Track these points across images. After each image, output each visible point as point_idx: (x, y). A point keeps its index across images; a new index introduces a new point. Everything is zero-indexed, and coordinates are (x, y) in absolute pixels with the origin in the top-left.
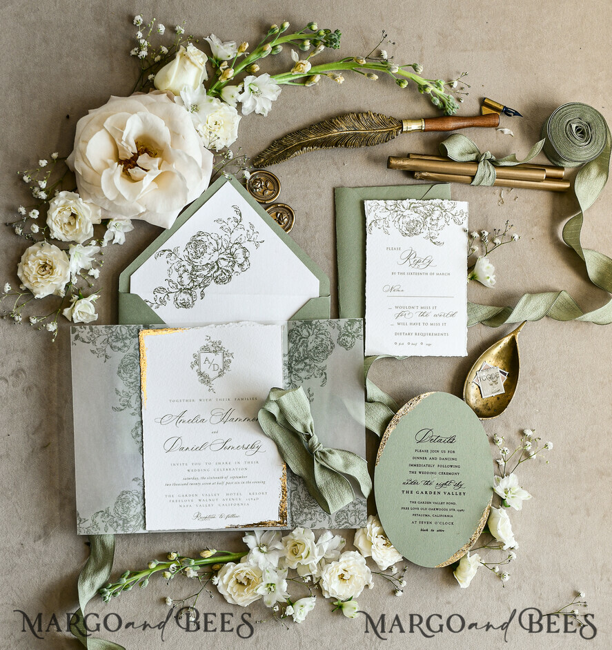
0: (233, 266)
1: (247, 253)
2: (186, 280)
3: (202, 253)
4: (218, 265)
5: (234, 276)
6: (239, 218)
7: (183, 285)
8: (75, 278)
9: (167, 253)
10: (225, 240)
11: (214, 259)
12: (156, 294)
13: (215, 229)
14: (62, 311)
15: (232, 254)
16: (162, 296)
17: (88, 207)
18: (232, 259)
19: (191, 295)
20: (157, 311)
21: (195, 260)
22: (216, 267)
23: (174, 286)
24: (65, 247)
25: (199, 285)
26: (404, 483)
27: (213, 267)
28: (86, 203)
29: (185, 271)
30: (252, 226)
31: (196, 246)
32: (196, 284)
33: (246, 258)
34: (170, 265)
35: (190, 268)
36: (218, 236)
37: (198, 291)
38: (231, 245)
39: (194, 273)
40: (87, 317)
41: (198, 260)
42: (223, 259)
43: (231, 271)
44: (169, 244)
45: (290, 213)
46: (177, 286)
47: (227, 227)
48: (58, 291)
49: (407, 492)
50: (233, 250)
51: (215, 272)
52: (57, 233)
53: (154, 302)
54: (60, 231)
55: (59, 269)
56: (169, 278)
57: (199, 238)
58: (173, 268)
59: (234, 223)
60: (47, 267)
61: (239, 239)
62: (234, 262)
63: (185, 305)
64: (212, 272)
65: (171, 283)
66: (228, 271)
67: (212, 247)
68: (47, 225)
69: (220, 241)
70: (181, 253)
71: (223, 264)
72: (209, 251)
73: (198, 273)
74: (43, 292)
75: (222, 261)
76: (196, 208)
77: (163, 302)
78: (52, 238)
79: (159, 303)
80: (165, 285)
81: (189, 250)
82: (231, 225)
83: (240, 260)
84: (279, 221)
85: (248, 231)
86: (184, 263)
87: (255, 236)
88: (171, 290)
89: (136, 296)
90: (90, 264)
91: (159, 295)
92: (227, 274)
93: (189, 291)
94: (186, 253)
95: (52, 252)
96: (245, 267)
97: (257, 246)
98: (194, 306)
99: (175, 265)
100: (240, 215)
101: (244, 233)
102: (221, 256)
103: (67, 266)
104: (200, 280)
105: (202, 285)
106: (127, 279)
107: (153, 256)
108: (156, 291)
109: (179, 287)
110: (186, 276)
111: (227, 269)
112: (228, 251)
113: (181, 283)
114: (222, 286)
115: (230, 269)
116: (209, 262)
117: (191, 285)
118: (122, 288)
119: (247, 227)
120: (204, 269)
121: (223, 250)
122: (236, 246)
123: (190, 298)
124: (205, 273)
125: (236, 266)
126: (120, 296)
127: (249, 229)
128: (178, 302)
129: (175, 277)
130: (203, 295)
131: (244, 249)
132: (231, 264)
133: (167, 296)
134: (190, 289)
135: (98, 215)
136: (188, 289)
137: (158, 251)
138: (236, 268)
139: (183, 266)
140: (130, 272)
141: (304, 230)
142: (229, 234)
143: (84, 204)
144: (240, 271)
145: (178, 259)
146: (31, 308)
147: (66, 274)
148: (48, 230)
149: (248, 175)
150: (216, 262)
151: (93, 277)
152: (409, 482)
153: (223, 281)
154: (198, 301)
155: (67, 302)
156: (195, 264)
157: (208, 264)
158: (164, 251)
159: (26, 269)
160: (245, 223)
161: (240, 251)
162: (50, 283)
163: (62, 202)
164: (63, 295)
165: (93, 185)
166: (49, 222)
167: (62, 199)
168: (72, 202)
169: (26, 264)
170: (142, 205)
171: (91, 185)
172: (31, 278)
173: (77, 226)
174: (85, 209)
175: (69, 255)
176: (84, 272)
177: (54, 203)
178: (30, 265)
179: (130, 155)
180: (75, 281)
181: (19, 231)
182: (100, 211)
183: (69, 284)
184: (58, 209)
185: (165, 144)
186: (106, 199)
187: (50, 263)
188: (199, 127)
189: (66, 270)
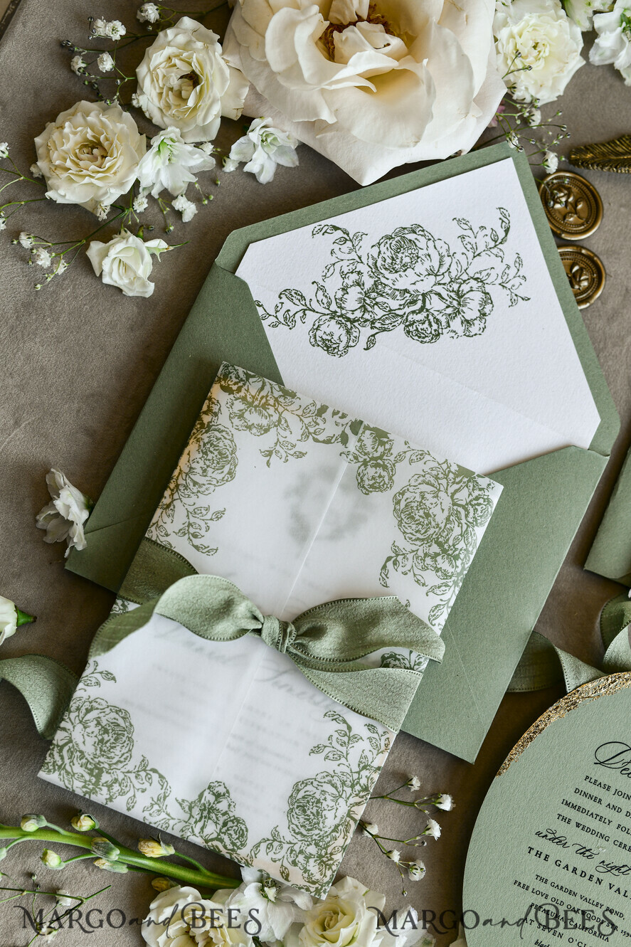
0: (451, 317)
1: (488, 307)
2: (352, 301)
3: (405, 267)
4: (424, 302)
5: (445, 337)
6: (501, 234)
7: (341, 308)
8: (145, 200)
9: (339, 234)
10: (458, 262)
11: (425, 286)
12: (284, 299)
13: (448, 234)
14: (87, 246)
15: (459, 295)
16: (294, 309)
17: (227, 72)
18: (455, 303)
19: (348, 332)
20: (269, 332)
21: (386, 273)
22: (419, 304)
23: (325, 301)
24: (148, 128)
25: (373, 323)
26: (538, 834)
27: (414, 302)
28: (227, 62)
29: (359, 285)
30: (519, 262)
31: (399, 249)
32: (367, 316)
33: (483, 315)
34: (334, 260)
35: (369, 283)
36: (448, 250)
37: (366, 332)
38: (465, 277)
39: (373, 295)
40: (131, 283)
41: (392, 276)
42: (439, 295)
43: (444, 324)
44: (350, 221)
45: (598, 275)
46: (329, 304)
47: (473, 241)
48: (97, 203)
49: (539, 854)
50: (465, 288)
51: (413, 312)
52: (148, 99)
53: (272, 312)
54: (156, 100)
55: (118, 161)
56: (321, 283)
57: (411, 236)
58: (338, 266)
59: (488, 239)
60: (96, 148)
61: (484, 273)
62: (457, 312)
63: (329, 346)
64: (407, 310)
65: (320, 293)
66: (438, 322)
67: (427, 264)
68: (135, 75)
69: (447, 260)
70: (366, 248)
71: (435, 304)
72: (420, 268)
73: (380, 299)
74: (65, 192)
75: (435, 298)
76: (430, 177)
77: (289, 321)
78: (134, 103)
79: (282, 320)
80: (309, 292)
81: (383, 249)
82: (482, 241)
83: (471, 312)
84: (573, 279)
85: (508, 267)
86: (363, 268)
87: (517, 281)
88: (315, 305)
89: (243, 286)
90: (185, 186)
91: (288, 305)
92: (435, 326)
93: (349, 323)
94: (375, 252)
95: (119, 125)
96: (474, 330)
97: (513, 302)
98: (345, 357)
99: (345, 263)
100: (507, 231)
101: (500, 268)
102: (438, 289)
103: (135, 163)
104: (379, 313)
105: (378, 325)
106: (242, 247)
107: (311, 227)
108: (287, 293)
109: (334, 307)
110: (354, 293)
111: (439, 317)
112: (455, 286)
113: (340, 302)
114: (414, 344)
115: (443, 320)
116: (411, 288)
117: (358, 314)
118: (223, 259)
119: (510, 259)
120: (394, 298)
121: (447, 280)
122: (473, 283)
123: (344, 339)
124: (394, 304)
125: (458, 320)
126: (213, 271)
127: (511, 264)
128: (319, 333)
129: (333, 285)
130: (371, 342)
131: (487, 298)
132: (449, 311)
133: (301, 314)
134: (353, 321)
135: (238, 96)
136: (348, 320)
137: (323, 223)
138: (456, 324)
139: (359, 273)
140: (254, 237)
141: (611, 319)
142: (470, 255)
143: (222, 62)
144: (460, 332)
145: (354, 255)
146: (35, 217)
147: (127, 175)
148: (134, 86)
149: (553, 163)
150: (424, 295)
151: (179, 214)
152: (550, 836)
153: (420, 336)
154: (357, 351)
155: (106, 232)
156: (383, 280)
157: (406, 291)
158: (336, 228)
159: (55, 136)
160: (509, 249)
161: (477, 296)
162: (87, 180)
163: (181, 39)
164: (103, 216)
165: (254, 29)
166: (142, 71)
167: (185, 31)
168: (199, 45)
169: (62, 127)
170: (329, 105)
171: (249, 29)
172: (55, 155)
173: (191, 103)
174: (222, 71)
175: (149, 146)
176: (167, 196)
177: (166, 35)
178: (67, 130)
179: (349, 16)
180: (141, 204)
181: (79, 63)
182: (246, 91)
183: (125, 202)
184: (168, 51)
185: (427, 20)
186: (267, 64)
187: (106, 144)
188: (503, 34)
189: (130, 170)
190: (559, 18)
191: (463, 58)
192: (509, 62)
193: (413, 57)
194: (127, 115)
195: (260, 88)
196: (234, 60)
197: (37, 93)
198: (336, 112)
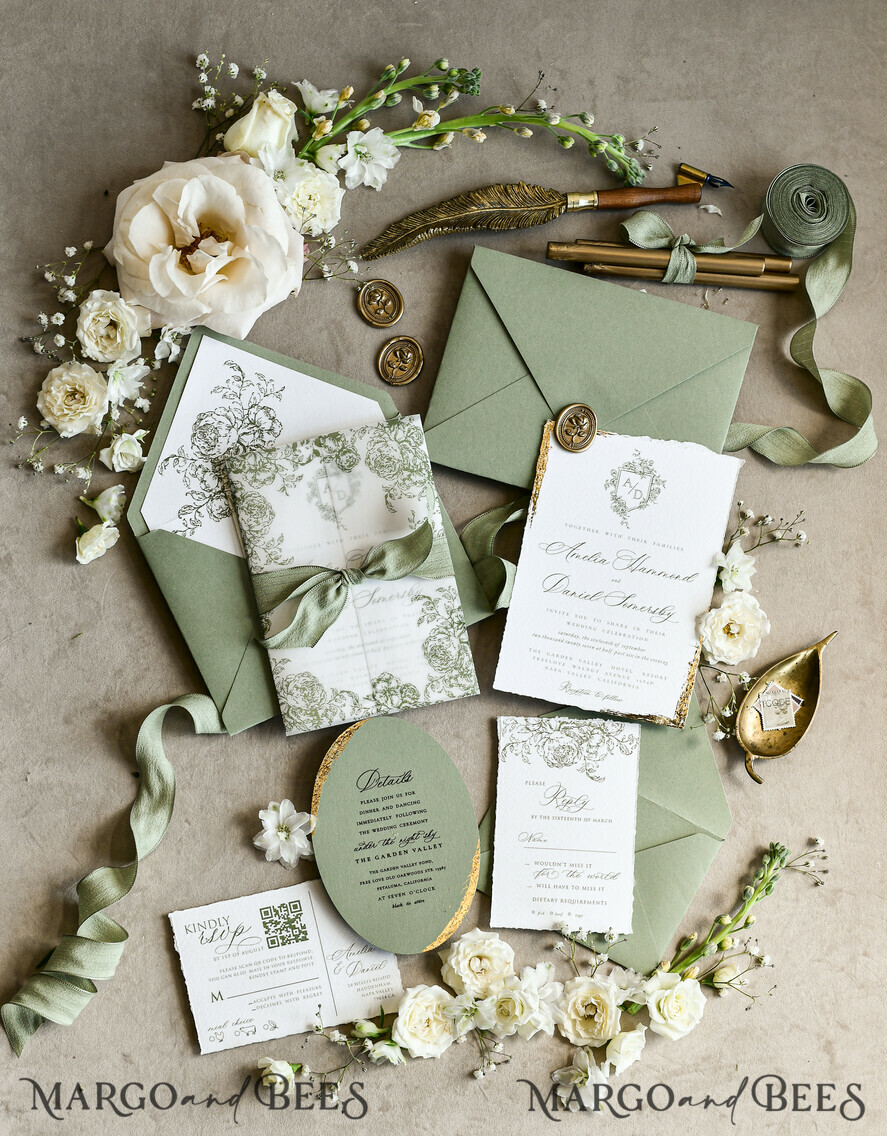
8: (118, 411)
14: (98, 455)
17: (133, 312)
24: (102, 368)
28: (129, 305)
40: (132, 463)
48: (92, 427)
52: (91, 349)
54: (95, 347)
55: (93, 395)
60: (76, 394)
68: (77, 338)
74: (71, 429)
78: (85, 356)
90: (137, 392)
95: (82, 374)
103: (104, 392)
135: (145, 322)
143: (127, 308)
146: (57, 452)
147: (102, 402)
148: (79, 346)
149: (354, 267)
151: (141, 410)
155: (106, 441)
159: (48, 398)
162: (81, 415)
163: (97, 305)
164: (99, 432)
165: (139, 277)
166: (80, 334)
167: (97, 300)
168: (110, 304)
169: (49, 392)
170: (203, 302)
171: (134, 279)
172: (55, 410)
173: (119, 340)
174: (129, 313)
175: (107, 378)
176: (129, 403)
177: (86, 307)
178: (54, 392)
179: (190, 240)
180: (116, 415)
181: (39, 347)
182: (149, 316)
183: (107, 418)
184: (92, 315)
185: (238, 222)
186: (157, 295)
187: (81, 390)
188: (287, 202)
189: (103, 397)
190: (317, 174)
191: (270, 237)
192: (300, 216)
193: (239, 246)
194: (85, 365)
195: (158, 310)
196: (134, 302)
197: (22, 376)
198: (210, 305)
